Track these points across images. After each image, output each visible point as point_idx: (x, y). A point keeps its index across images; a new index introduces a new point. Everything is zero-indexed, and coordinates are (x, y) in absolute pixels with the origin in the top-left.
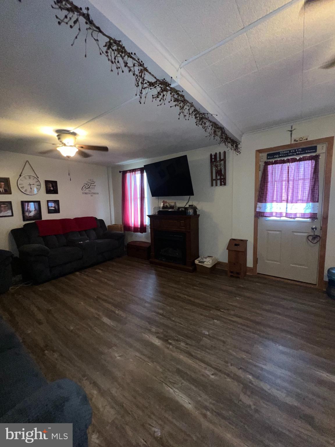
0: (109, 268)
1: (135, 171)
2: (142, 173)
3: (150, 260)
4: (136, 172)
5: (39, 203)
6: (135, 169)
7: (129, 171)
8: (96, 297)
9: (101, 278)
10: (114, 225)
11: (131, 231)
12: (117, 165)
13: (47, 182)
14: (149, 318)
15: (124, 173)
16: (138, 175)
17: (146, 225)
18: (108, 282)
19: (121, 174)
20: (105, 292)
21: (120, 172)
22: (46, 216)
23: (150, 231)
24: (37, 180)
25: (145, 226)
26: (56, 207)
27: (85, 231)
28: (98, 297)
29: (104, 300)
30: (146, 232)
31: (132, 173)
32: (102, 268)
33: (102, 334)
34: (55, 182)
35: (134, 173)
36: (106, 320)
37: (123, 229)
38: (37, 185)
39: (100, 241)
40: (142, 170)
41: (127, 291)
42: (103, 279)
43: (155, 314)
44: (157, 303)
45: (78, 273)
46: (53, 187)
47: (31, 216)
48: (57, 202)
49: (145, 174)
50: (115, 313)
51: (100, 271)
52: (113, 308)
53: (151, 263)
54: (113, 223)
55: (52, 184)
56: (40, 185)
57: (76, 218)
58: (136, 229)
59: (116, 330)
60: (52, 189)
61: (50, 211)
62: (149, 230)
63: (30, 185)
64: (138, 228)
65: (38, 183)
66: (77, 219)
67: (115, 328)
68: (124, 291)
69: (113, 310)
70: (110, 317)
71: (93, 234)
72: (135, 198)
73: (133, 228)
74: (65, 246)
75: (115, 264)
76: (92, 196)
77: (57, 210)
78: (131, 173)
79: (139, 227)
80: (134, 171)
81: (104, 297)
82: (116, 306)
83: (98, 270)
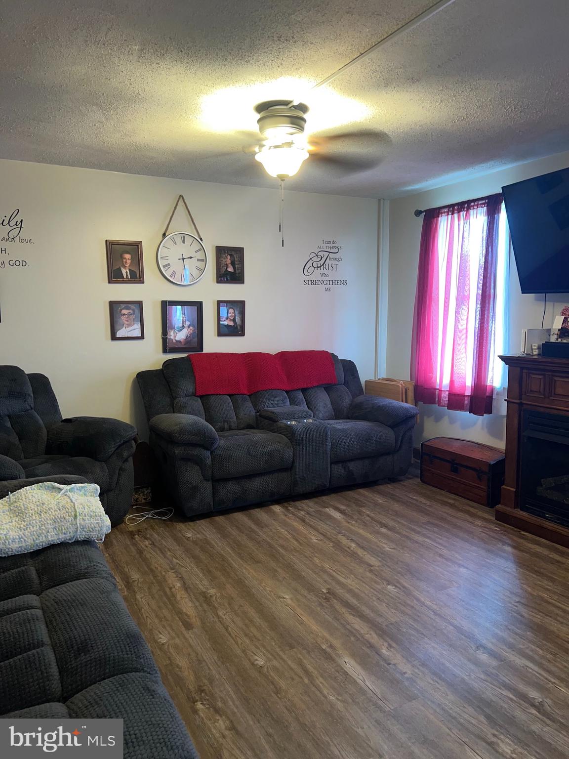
0: (364, 510)
1: (468, 209)
2: (492, 214)
3: (499, 507)
4: (471, 211)
5: (199, 305)
6: (469, 202)
7: (446, 210)
8: (325, 591)
9: (340, 537)
10: (384, 379)
11: (439, 404)
12: (408, 191)
13: (220, 251)
14: (489, 704)
15: (431, 216)
16: (478, 219)
17: (492, 389)
18: (360, 552)
19: (421, 220)
20: (351, 582)
21: (418, 213)
22: (213, 344)
23: (504, 412)
24: (198, 247)
25: (488, 389)
26: (238, 319)
27: (304, 390)
28: (330, 591)
29: (347, 605)
30: (491, 413)
31: (456, 215)
32: (343, 507)
33: (340, 706)
34: (240, 251)
35: (463, 214)
36: (350, 665)
37: (411, 394)
38: (198, 260)
39: (340, 425)
40: (492, 204)
41: (416, 593)
42: (344, 541)
43: (511, 696)
44: (520, 661)
45: (277, 509)
46: (233, 264)
47: (180, 342)
48: (239, 306)
49: (503, 217)
50: (378, 653)
51: (337, 515)
52: (373, 638)
53: (502, 518)
54: (383, 374)
55: (231, 255)
56: (204, 260)
57: (281, 352)
58: (456, 401)
59: (380, 708)
60: (230, 269)
61: (224, 331)
62: (502, 407)
63: (183, 259)
64: (464, 396)
65: (200, 255)
66: (283, 356)
67: (380, 703)
68: (408, 593)
69: (372, 641)
70: (363, 662)
71: (323, 400)
72: (462, 299)
73: (445, 396)
74: (249, 427)
75: (380, 500)
76: (328, 290)
77: (239, 327)
78: (453, 214)
79: (468, 393)
80: (464, 207)
81: (348, 597)
82: (382, 632)
83: (332, 510)
